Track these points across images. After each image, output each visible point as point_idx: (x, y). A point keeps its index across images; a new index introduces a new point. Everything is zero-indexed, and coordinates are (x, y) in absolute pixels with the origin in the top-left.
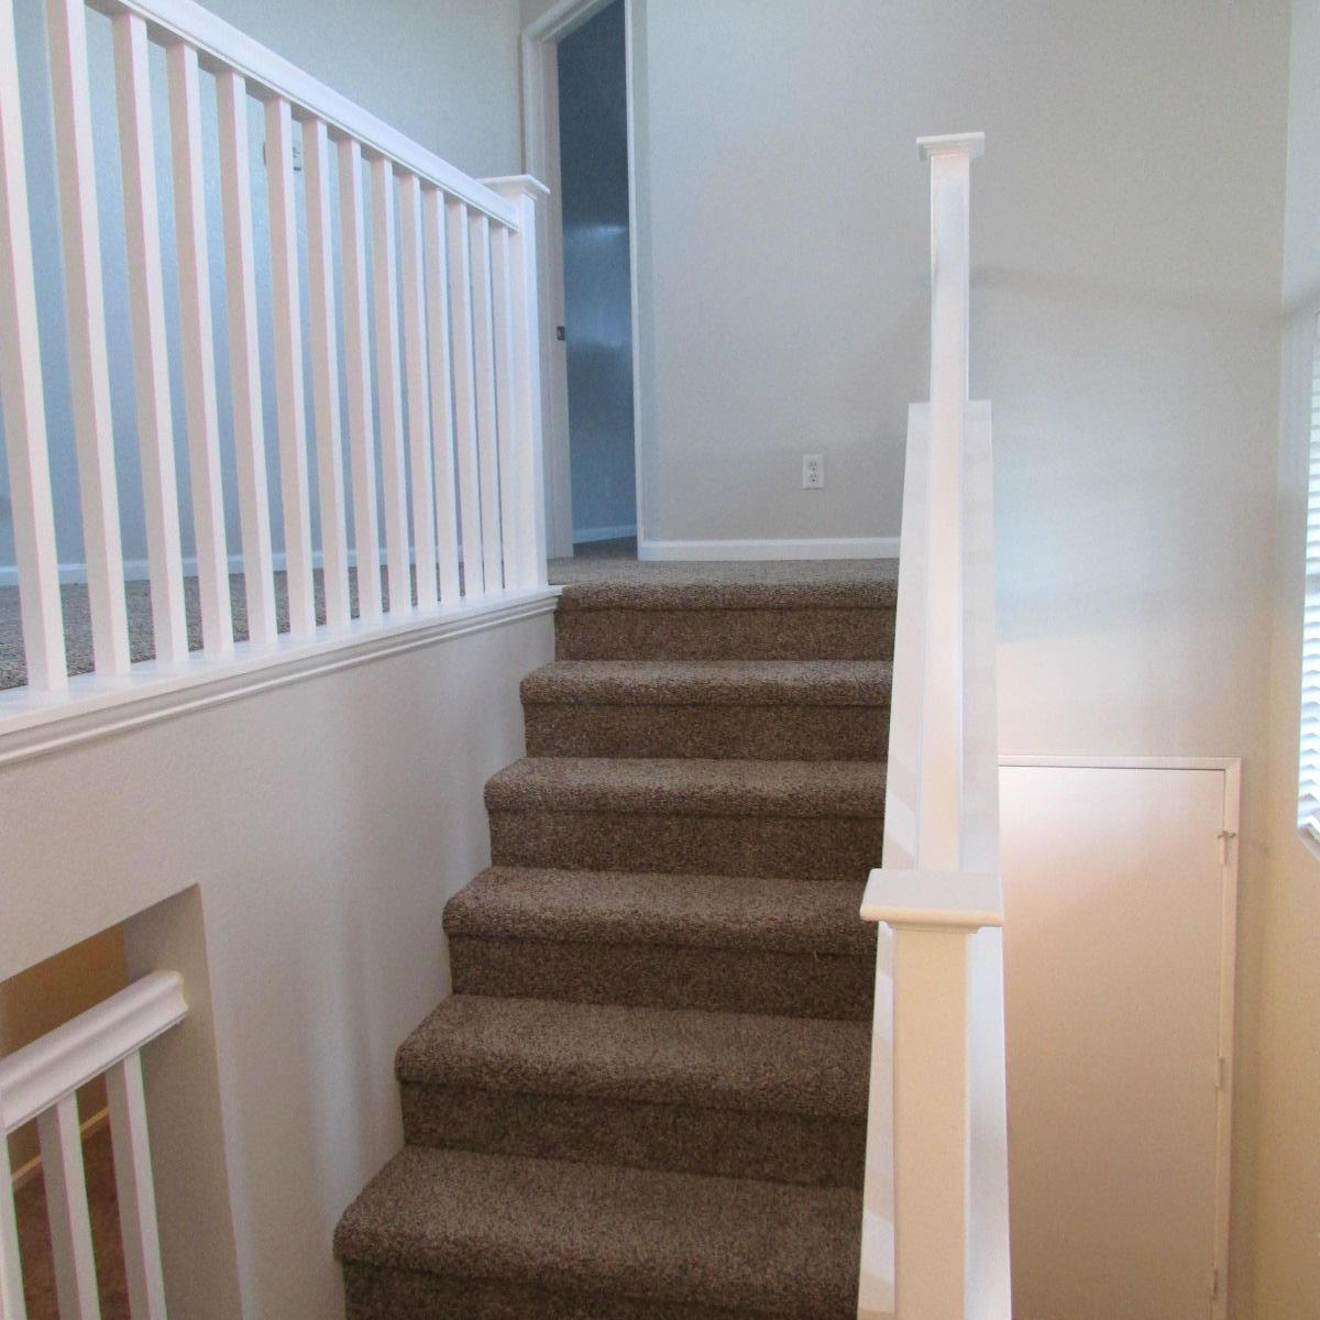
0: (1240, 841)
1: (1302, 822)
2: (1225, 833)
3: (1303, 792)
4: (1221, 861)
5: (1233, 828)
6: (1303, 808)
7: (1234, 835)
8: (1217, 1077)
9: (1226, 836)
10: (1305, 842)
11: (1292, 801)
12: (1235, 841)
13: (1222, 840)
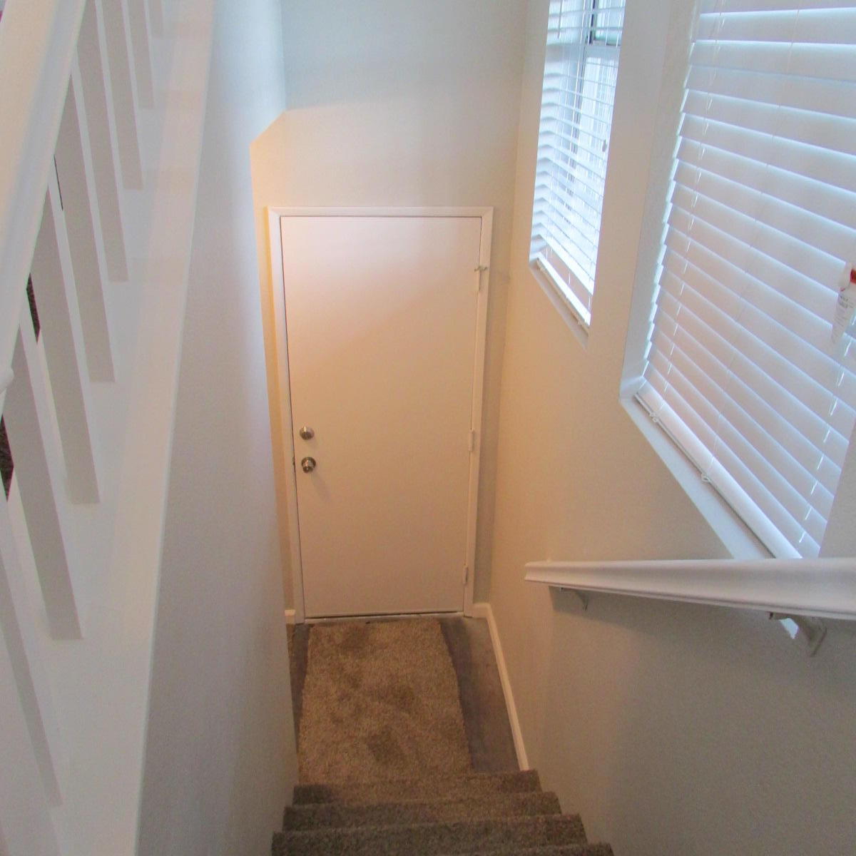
0: (490, 272)
1: (532, 257)
2: (479, 267)
3: (534, 233)
4: (477, 289)
5: (485, 262)
6: (534, 245)
7: (486, 268)
8: (470, 445)
9: (481, 270)
10: (533, 273)
11: (527, 239)
12: (486, 275)
13: (478, 272)
